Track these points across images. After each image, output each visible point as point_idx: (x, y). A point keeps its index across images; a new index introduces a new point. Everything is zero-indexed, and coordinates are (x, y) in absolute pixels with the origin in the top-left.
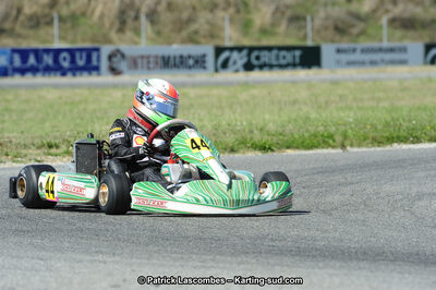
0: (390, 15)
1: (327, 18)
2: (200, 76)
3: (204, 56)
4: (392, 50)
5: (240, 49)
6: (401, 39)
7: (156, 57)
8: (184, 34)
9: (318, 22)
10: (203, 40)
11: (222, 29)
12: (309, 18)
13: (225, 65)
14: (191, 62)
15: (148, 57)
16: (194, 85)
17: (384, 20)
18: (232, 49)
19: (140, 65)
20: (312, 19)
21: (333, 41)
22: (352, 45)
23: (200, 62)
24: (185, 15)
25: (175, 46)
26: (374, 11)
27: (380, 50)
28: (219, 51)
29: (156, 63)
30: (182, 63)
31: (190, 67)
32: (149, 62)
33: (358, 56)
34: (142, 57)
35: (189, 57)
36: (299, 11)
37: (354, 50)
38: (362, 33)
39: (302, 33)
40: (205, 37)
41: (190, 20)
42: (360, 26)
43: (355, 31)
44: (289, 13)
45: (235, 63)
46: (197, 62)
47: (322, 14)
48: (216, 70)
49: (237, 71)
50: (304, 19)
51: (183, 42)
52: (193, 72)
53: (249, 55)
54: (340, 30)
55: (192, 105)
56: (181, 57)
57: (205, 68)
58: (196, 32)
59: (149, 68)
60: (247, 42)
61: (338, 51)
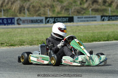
0: (92, 8)
1: (75, 9)
2: (42, 25)
3: (42, 20)
4: (92, 17)
5: (52, 18)
6: (95, 14)
7: (30, 20)
8: (37, 14)
9: (73, 10)
10: (42, 15)
11: (47, 12)
12: (70, 9)
13: (48, 22)
14: (39, 21)
15: (27, 20)
16: (40, 27)
17: (90, 10)
18: (50, 18)
19: (25, 22)
20: (71, 10)
21: (77, 15)
22: (82, 16)
23: (41, 21)
24: (37, 9)
25: (35, 17)
26: (88, 7)
27: (89, 17)
28: (46, 18)
29: (30, 22)
30: (36, 21)
31: (39, 23)
32: (28, 21)
33: (83, 19)
34: (26, 20)
35: (39, 20)
36: (68, 7)
37: (82, 18)
38: (84, 13)
39: (68, 13)
40: (42, 14)
41: (39, 10)
42: (84, 11)
43: (82, 12)
44: (65, 8)
45: (51, 21)
46: (40, 21)
47: (74, 8)
48: (46, 23)
49: (51, 23)
50: (69, 9)
51: (37, 16)
52: (40, 24)
53: (54, 19)
54: (79, 12)
55: (40, 33)
56: (36, 20)
57: (43, 23)
58: (40, 13)
59: (28, 23)
60: (54, 16)
61: (78, 18)
